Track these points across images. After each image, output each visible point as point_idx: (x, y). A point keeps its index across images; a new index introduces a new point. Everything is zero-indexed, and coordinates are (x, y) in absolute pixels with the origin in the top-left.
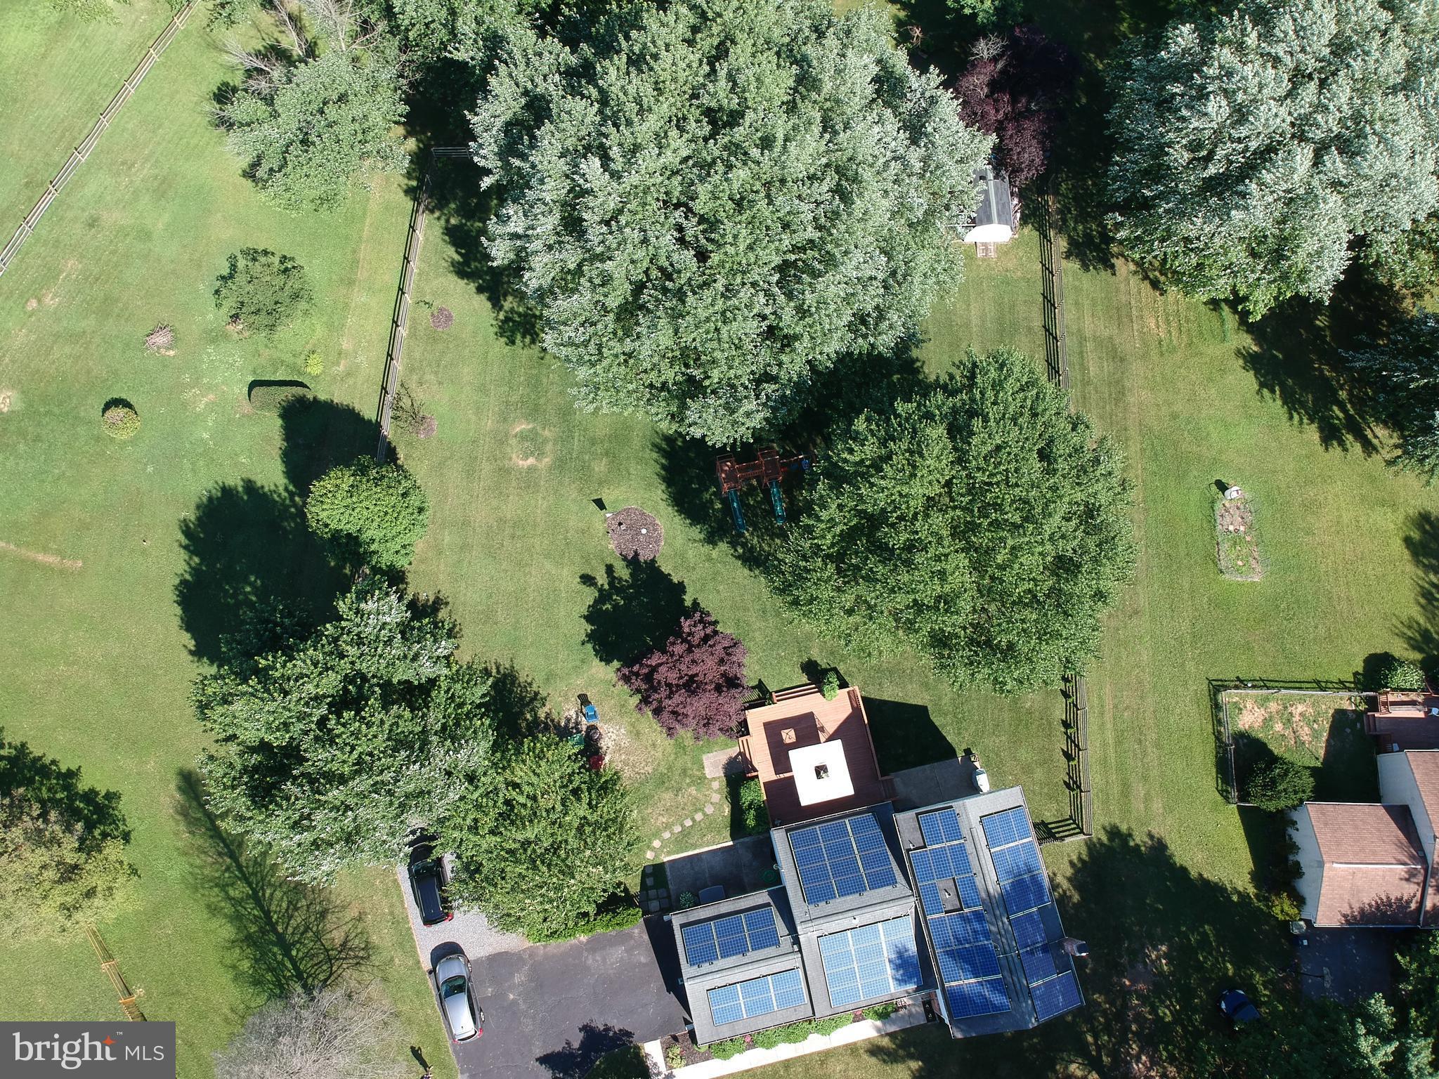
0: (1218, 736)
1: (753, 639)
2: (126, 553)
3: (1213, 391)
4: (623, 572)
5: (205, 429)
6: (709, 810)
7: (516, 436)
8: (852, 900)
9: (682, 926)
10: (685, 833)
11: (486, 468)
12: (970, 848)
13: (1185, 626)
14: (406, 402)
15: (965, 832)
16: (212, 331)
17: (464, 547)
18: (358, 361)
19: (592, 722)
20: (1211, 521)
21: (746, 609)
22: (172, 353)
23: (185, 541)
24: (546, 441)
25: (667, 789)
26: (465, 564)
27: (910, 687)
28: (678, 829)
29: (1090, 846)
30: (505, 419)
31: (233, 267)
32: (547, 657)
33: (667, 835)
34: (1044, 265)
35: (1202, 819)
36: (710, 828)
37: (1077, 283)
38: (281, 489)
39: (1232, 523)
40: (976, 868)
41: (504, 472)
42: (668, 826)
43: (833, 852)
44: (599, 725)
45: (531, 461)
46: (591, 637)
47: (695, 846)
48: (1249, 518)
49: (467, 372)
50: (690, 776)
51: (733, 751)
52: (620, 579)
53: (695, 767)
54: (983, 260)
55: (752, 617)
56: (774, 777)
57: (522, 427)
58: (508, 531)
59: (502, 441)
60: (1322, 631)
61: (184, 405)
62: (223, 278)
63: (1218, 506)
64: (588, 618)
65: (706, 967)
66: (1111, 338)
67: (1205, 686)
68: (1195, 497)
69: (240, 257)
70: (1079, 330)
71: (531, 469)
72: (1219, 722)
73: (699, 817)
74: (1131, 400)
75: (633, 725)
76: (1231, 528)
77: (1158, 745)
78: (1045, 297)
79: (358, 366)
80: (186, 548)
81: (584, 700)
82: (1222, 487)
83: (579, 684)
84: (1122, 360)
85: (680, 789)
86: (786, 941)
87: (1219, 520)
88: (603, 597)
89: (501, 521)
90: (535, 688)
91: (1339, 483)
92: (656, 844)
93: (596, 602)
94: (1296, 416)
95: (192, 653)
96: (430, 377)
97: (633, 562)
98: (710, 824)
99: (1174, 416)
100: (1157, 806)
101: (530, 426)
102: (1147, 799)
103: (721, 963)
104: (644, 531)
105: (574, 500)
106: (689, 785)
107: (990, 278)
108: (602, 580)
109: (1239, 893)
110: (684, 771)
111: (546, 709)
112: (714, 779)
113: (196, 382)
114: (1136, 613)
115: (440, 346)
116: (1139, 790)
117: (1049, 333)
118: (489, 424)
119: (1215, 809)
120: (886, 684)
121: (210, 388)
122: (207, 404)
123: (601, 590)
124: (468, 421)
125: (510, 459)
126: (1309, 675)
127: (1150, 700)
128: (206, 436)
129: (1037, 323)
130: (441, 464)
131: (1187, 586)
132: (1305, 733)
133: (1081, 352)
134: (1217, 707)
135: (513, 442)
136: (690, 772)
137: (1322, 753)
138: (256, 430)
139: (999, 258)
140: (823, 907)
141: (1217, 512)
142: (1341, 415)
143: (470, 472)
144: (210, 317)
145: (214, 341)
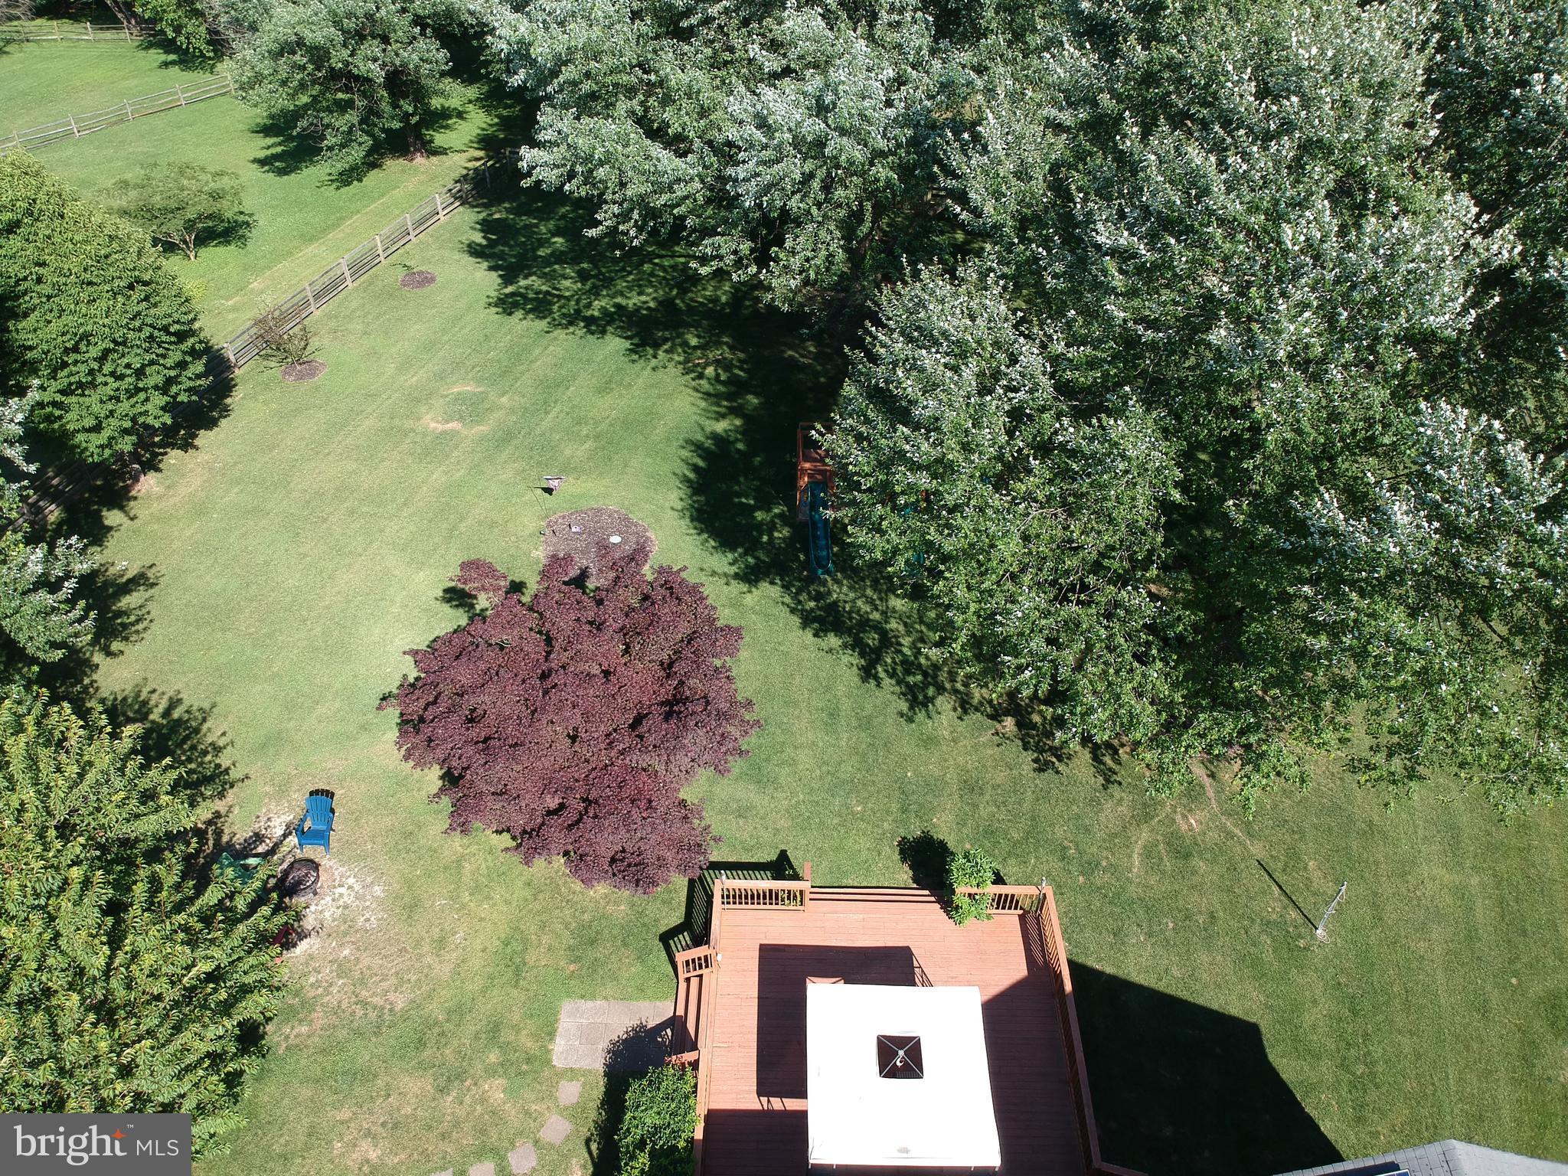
6: (523, 1162)
19: (310, 852)
25: (422, 1066)
27: (1204, 958)
44: (326, 862)
49: (417, 329)
50: (504, 1048)
51: (655, 1012)
53: (531, 1025)
73: (481, 1172)
75: (409, 884)
85: (460, 1076)
90: (224, 761)
96: (355, 327)
106: (491, 1072)
110: (494, 1029)
111: (220, 805)
112: (571, 1073)
115: (395, 302)
120: (1136, 937)
130: (296, 412)
136: (507, 1035)
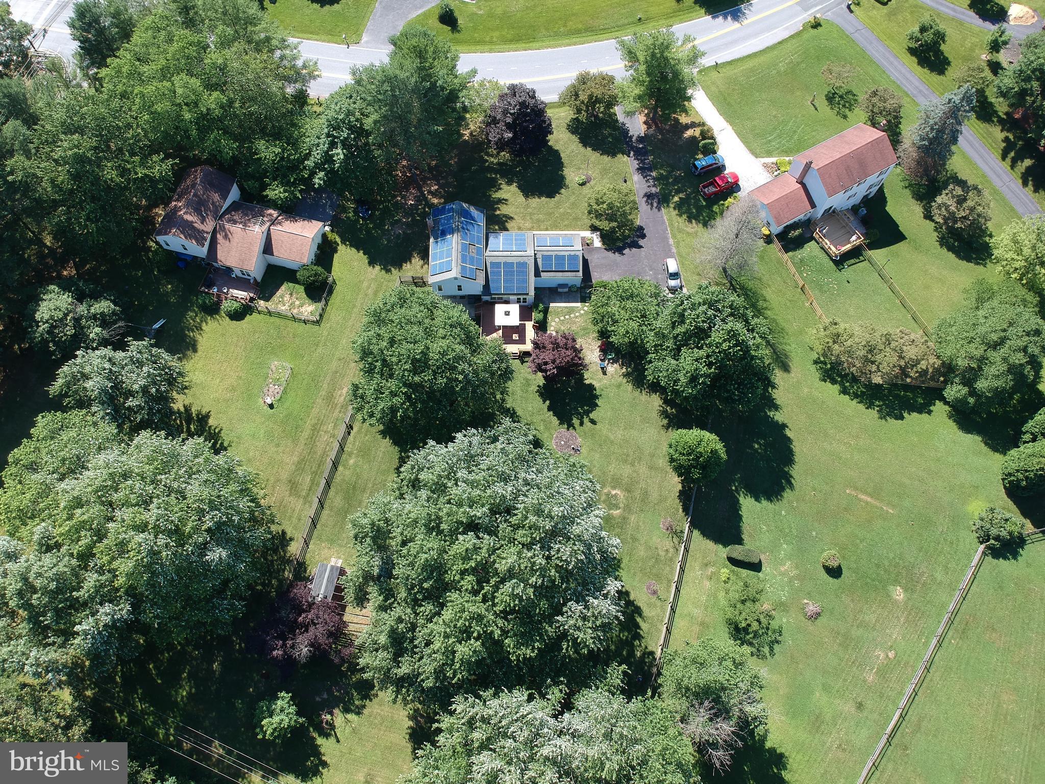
0: (326, 304)
1: (521, 383)
2: (824, 492)
3: (251, 454)
4: (576, 422)
5: (785, 550)
6: (557, 320)
7: (620, 508)
8: (510, 260)
9: (578, 271)
10: (569, 313)
11: (637, 494)
12: (459, 261)
13: (320, 350)
14: (676, 540)
15: (460, 267)
16: (783, 611)
17: (652, 456)
18: (700, 572)
20: (285, 392)
21: (521, 397)
22: (806, 601)
23: (793, 481)
24: (604, 502)
25: (574, 331)
26: (653, 448)
28: (572, 315)
29: (400, 267)
30: (624, 519)
31: (772, 649)
32: (618, 395)
33: (577, 314)
34: (308, 546)
35: (348, 276)
36: (558, 313)
37: (294, 532)
38: (742, 495)
39: (275, 389)
40: (460, 255)
41: (628, 490)
42: (576, 317)
43: (512, 281)
45: (614, 492)
46: (597, 397)
47: (566, 307)
48: (265, 390)
49: (642, 552)
52: (578, 419)
54: (340, 558)
55: (519, 393)
56: (526, 323)
57: (616, 512)
58: (630, 459)
59: (627, 508)
60: (257, 335)
61: (797, 567)
62: (777, 642)
63: (278, 397)
64: (597, 405)
65: (572, 253)
66: (290, 495)
67: (322, 324)
68: (287, 404)
69: (768, 654)
70: (305, 504)
71: (614, 488)
72: (323, 309)
73: (562, 318)
74: (296, 459)
76: (276, 387)
77: (354, 306)
78: (315, 526)
79: (701, 569)
80: (791, 477)
81: (605, 373)
82: (271, 406)
83: (605, 381)
84: (290, 481)
86: (539, 256)
87: (280, 392)
88: (587, 413)
89: (632, 465)
91: (211, 397)
92: (582, 312)
93: (591, 412)
94: (217, 431)
95: (787, 427)
96: (662, 553)
97: (570, 425)
98: (557, 314)
99: (278, 445)
100: (365, 284)
101: (611, 512)
102: (368, 288)
103: (567, 254)
104: (563, 443)
105: (595, 466)
107: (340, 546)
108: (586, 420)
109: (345, 244)
113: (791, 580)
114: (340, 360)
115: (654, 571)
116: (370, 291)
117: (321, 504)
118: (633, 518)
119: (340, 279)
121: (783, 574)
122: (785, 565)
123: (588, 416)
124: (644, 523)
125: (624, 496)
126: (272, 319)
127: (350, 323)
128: (785, 546)
129: (325, 513)
130: (660, 501)
131: (311, 366)
132: (287, 298)
133: (310, 490)
134: (321, 315)
135: (621, 505)
137: (283, 288)
138: (758, 544)
139: (331, 557)
140: (521, 260)
141: (279, 395)
142: (192, 426)
143: (646, 494)
144: (784, 620)
145: (782, 604)
